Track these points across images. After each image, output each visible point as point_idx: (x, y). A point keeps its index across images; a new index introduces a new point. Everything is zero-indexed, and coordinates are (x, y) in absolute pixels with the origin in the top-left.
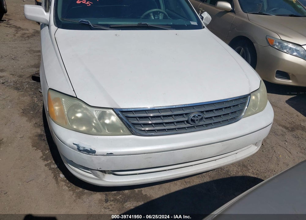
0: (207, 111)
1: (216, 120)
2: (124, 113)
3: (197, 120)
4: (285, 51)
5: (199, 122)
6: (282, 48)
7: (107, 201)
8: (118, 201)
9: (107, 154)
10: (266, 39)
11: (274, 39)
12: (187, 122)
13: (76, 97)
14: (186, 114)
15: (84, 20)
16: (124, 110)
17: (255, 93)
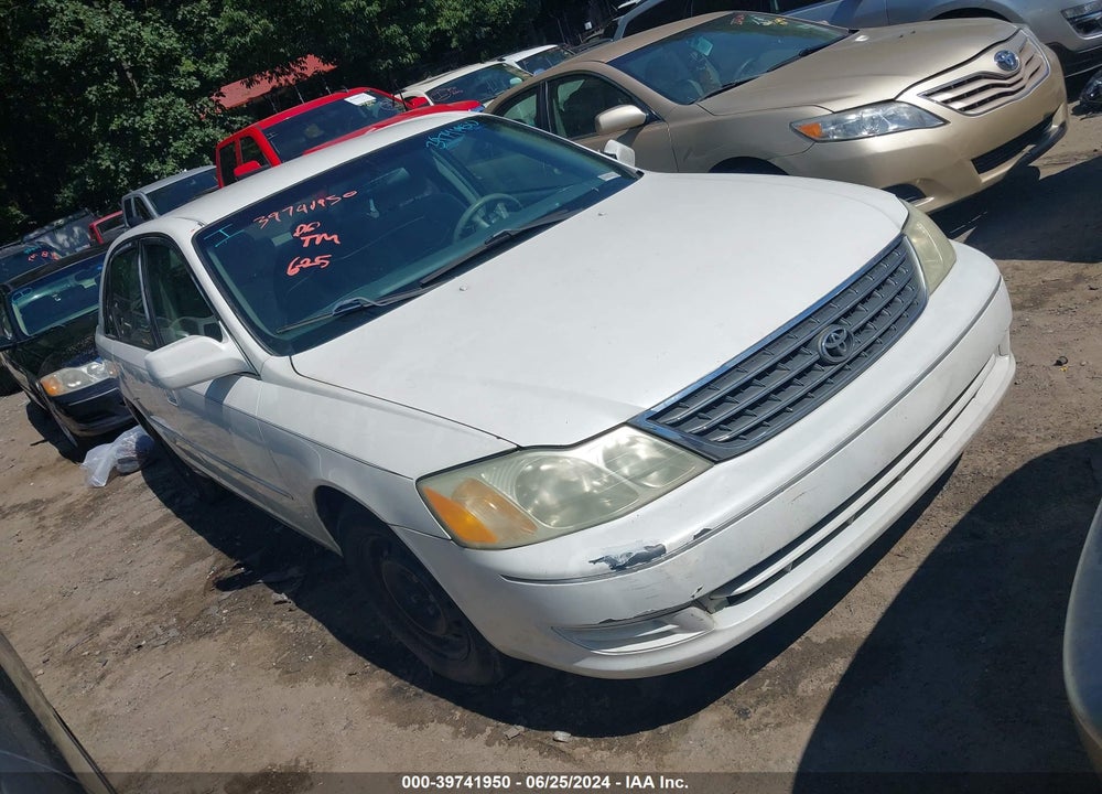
0: (846, 315)
1: (881, 325)
2: (661, 421)
3: (842, 345)
4: (865, 133)
5: (848, 347)
6: (851, 133)
7: (744, 714)
8: (773, 696)
9: (695, 537)
10: (796, 131)
11: (814, 121)
12: (822, 362)
13: (520, 448)
14: (805, 345)
15: (348, 301)
16: (658, 409)
17: (910, 226)
